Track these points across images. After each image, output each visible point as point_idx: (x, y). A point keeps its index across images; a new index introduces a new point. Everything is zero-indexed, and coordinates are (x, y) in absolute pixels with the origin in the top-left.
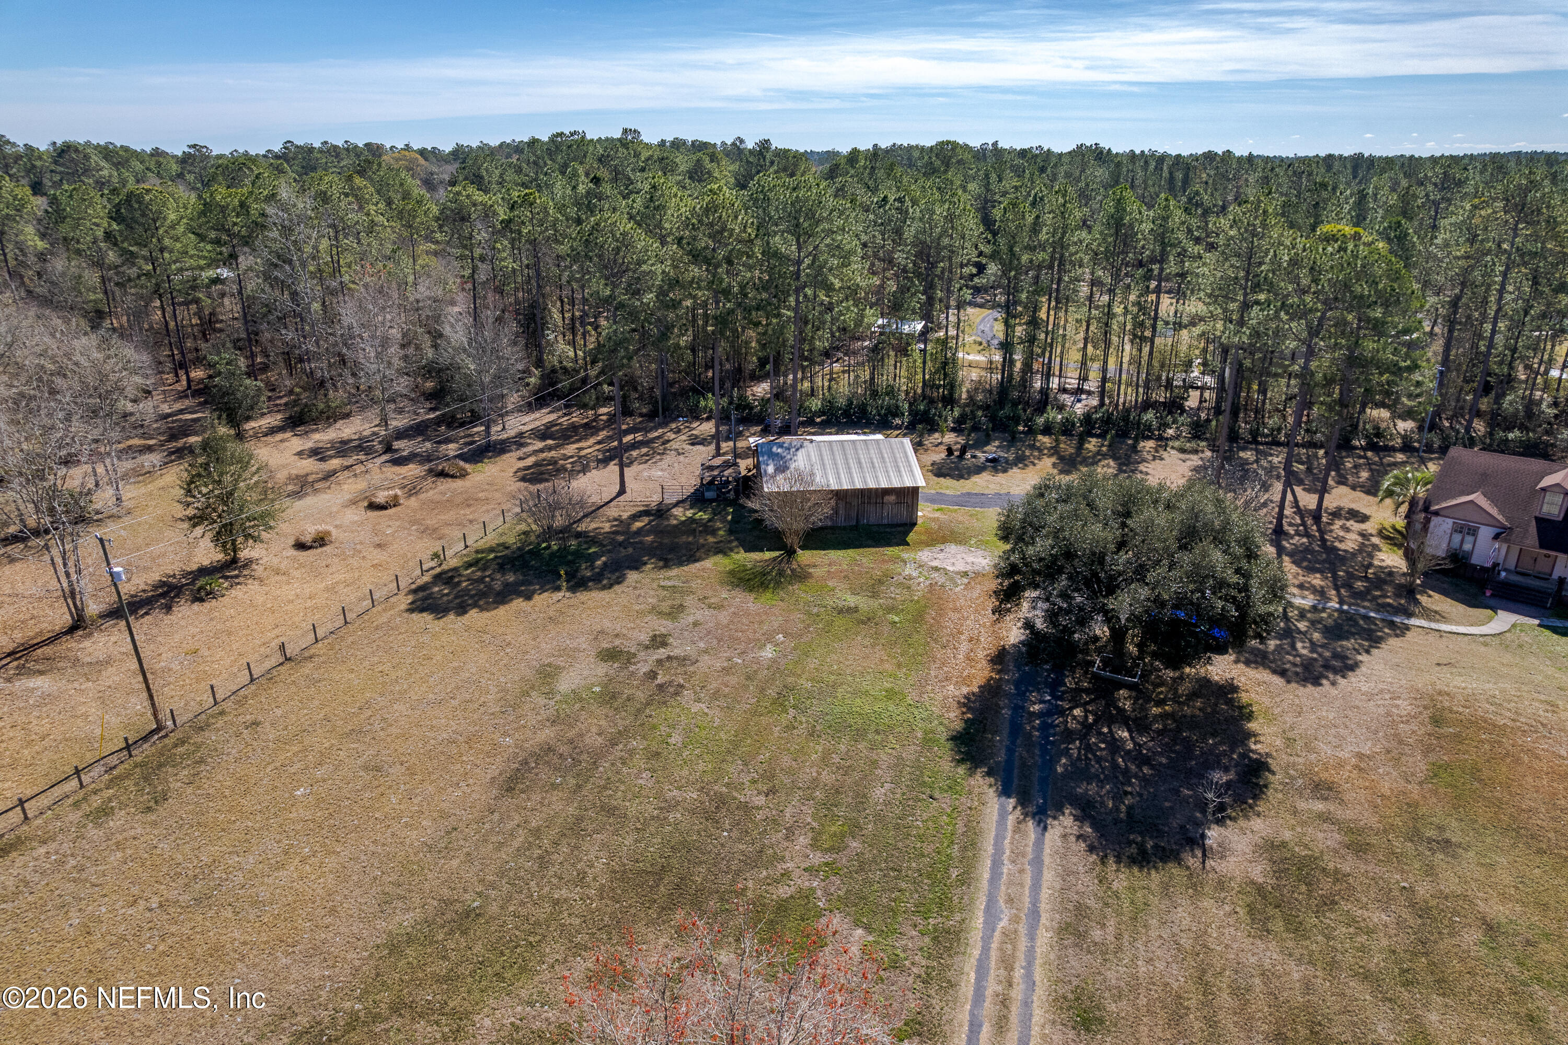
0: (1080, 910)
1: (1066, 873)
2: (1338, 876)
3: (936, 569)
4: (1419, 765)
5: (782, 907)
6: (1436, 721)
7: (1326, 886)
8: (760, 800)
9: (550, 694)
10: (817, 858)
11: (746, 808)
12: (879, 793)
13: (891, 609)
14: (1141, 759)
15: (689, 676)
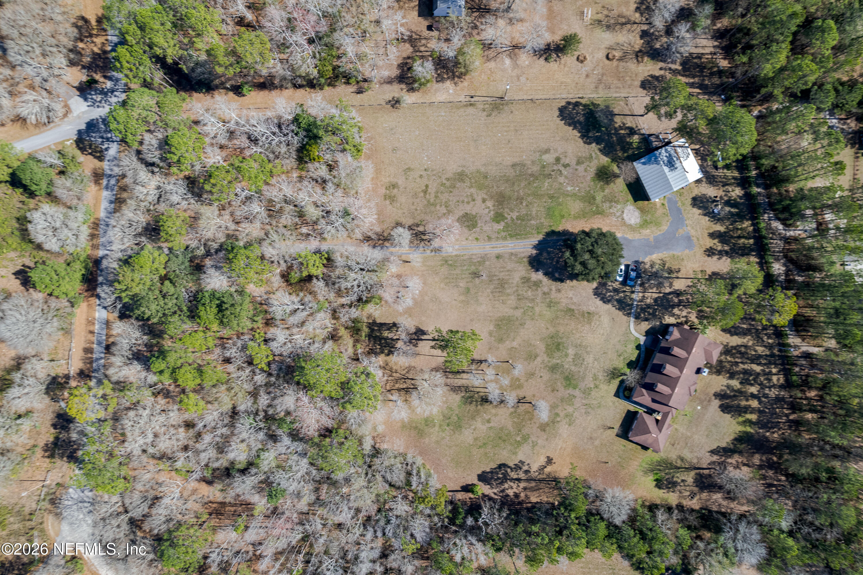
0: (516, 255)
1: (523, 252)
2: (537, 290)
3: (623, 212)
4: (573, 307)
5: (503, 216)
6: (588, 313)
7: (534, 288)
8: (524, 204)
9: (541, 156)
10: (514, 217)
11: (522, 203)
12: (533, 222)
13: (597, 207)
14: (558, 262)
15: (556, 178)
